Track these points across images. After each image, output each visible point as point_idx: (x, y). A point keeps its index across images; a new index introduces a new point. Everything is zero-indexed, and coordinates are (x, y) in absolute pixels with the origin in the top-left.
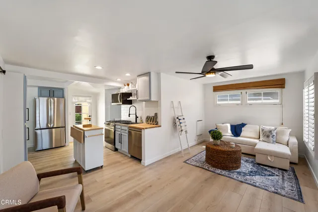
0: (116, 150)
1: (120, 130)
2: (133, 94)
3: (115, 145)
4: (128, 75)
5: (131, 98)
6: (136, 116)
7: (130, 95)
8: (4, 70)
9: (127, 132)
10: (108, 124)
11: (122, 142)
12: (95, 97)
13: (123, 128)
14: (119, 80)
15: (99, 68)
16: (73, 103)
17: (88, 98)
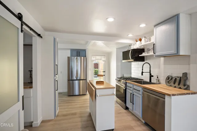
0: (127, 108)
1: (132, 89)
2: (146, 50)
3: (125, 103)
4: (143, 25)
5: (143, 54)
6: (150, 74)
7: (142, 50)
8: (39, 34)
9: (141, 93)
10: (119, 81)
11: (134, 103)
12: (108, 56)
13: (135, 87)
14: (130, 35)
15: (111, 20)
16: (92, 61)
17: (103, 57)
